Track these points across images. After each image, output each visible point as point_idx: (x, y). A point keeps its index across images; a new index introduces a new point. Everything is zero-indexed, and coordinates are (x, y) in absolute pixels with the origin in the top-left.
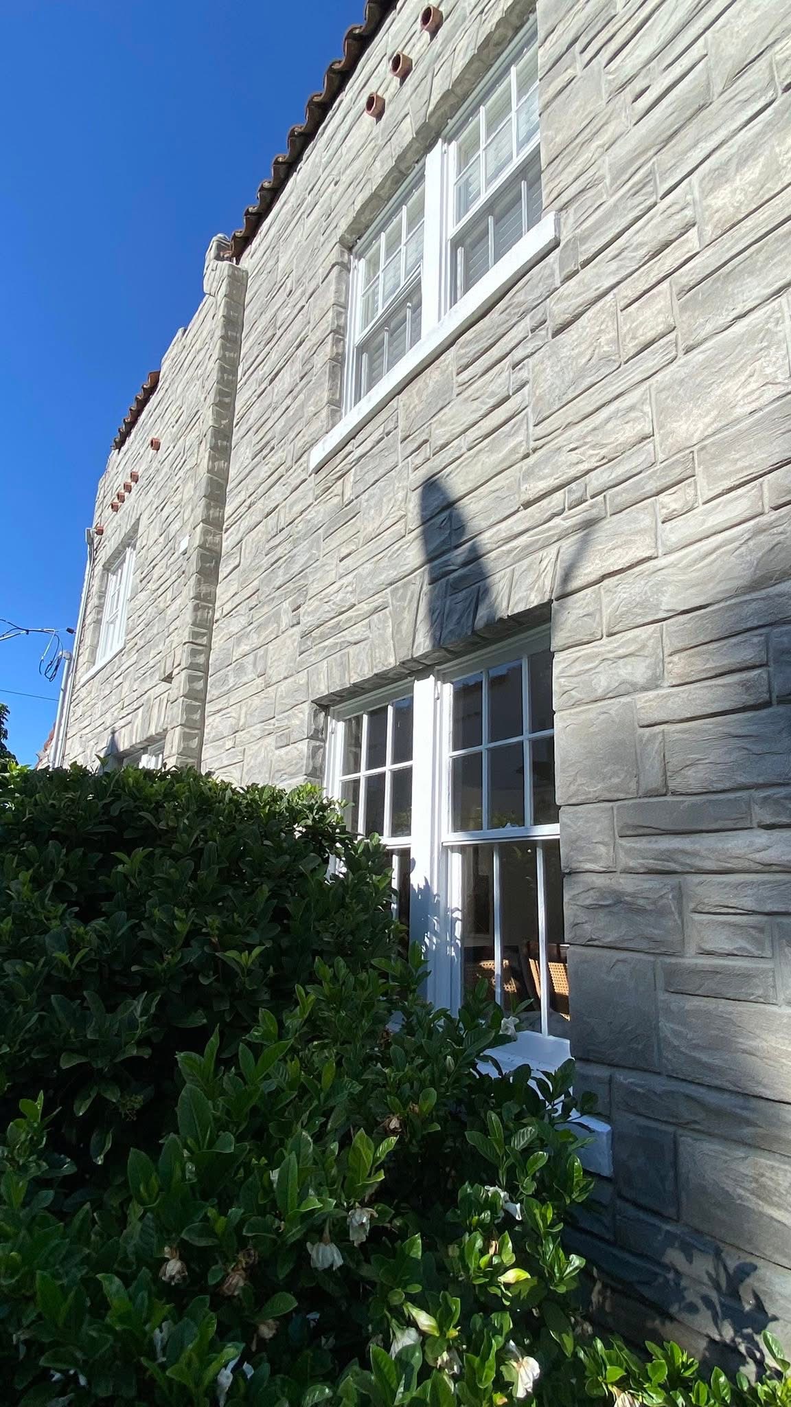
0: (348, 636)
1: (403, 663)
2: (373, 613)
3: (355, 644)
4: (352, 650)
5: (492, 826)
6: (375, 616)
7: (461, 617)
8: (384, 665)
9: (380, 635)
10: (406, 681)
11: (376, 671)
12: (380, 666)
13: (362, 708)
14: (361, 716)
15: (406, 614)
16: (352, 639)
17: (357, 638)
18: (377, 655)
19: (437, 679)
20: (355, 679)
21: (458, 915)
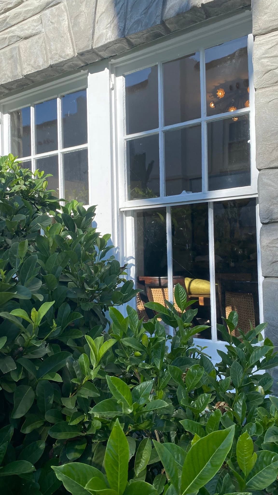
0: (16, 30)
1: (82, 54)
2: (44, 9)
3: (26, 38)
4: (23, 44)
5: (168, 193)
6: (47, 12)
7: (148, 8)
8: (61, 56)
9: (54, 28)
10: (79, 74)
11: (51, 62)
12: (57, 57)
13: (30, 101)
14: (29, 109)
15: (83, 8)
16: (22, 34)
17: (28, 33)
18: (53, 48)
19: (111, 72)
20: (28, 70)
21: (132, 261)
